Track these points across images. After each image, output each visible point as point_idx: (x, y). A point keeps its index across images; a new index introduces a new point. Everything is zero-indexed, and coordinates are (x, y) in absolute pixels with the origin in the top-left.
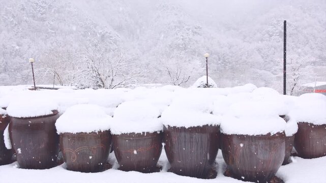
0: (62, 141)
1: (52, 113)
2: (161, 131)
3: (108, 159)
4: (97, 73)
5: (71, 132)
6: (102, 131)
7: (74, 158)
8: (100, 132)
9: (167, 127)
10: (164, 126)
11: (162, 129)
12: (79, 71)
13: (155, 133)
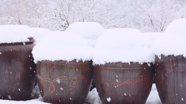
0: (40, 69)
1: (28, 40)
2: (151, 64)
3: (87, 98)
4: (65, 22)
5: (50, 60)
6: (84, 61)
7: (52, 89)
8: (81, 61)
9: (160, 58)
10: (156, 57)
11: (153, 60)
12: (45, 19)
13: (145, 64)
